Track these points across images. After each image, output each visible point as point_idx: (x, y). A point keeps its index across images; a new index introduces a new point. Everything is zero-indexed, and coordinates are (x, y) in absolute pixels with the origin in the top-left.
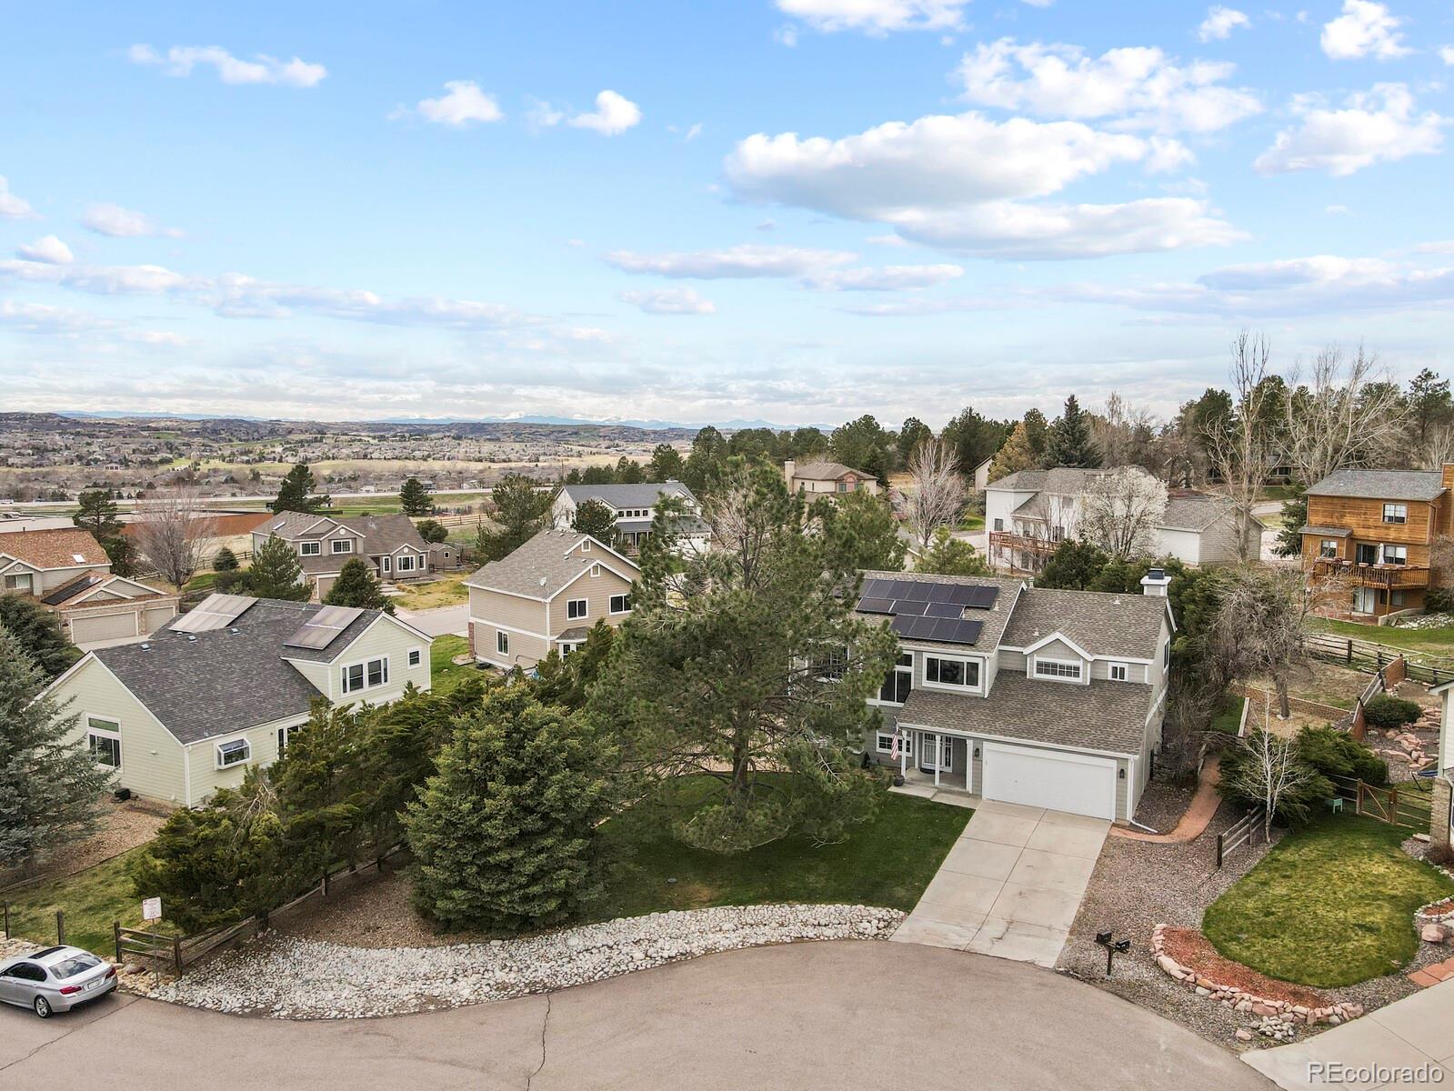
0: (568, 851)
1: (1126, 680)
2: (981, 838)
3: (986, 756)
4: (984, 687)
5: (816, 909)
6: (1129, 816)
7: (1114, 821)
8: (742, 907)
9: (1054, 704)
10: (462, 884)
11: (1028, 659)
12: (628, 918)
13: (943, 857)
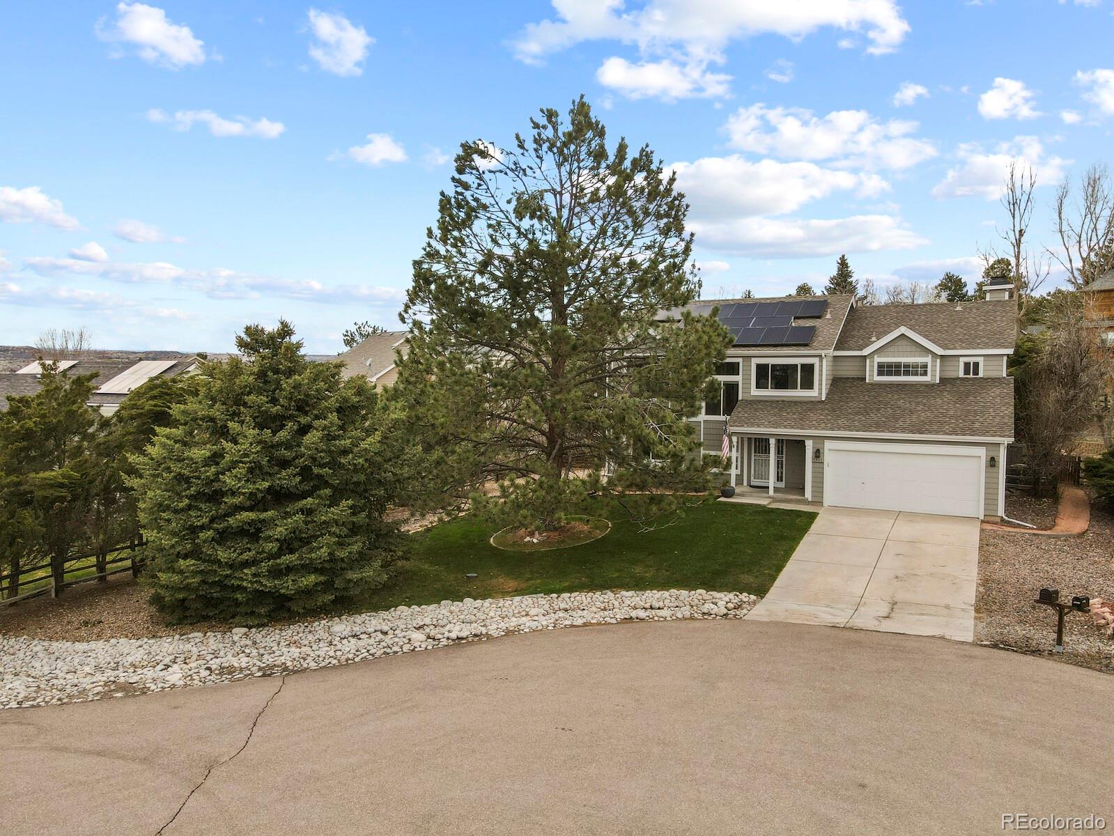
0: (333, 514)
1: (981, 375)
2: (833, 533)
3: (828, 457)
4: (820, 389)
5: (646, 594)
6: (1001, 512)
7: (982, 517)
8: (555, 595)
9: (902, 401)
10: (195, 553)
11: (868, 361)
12: (413, 607)
13: (792, 549)
